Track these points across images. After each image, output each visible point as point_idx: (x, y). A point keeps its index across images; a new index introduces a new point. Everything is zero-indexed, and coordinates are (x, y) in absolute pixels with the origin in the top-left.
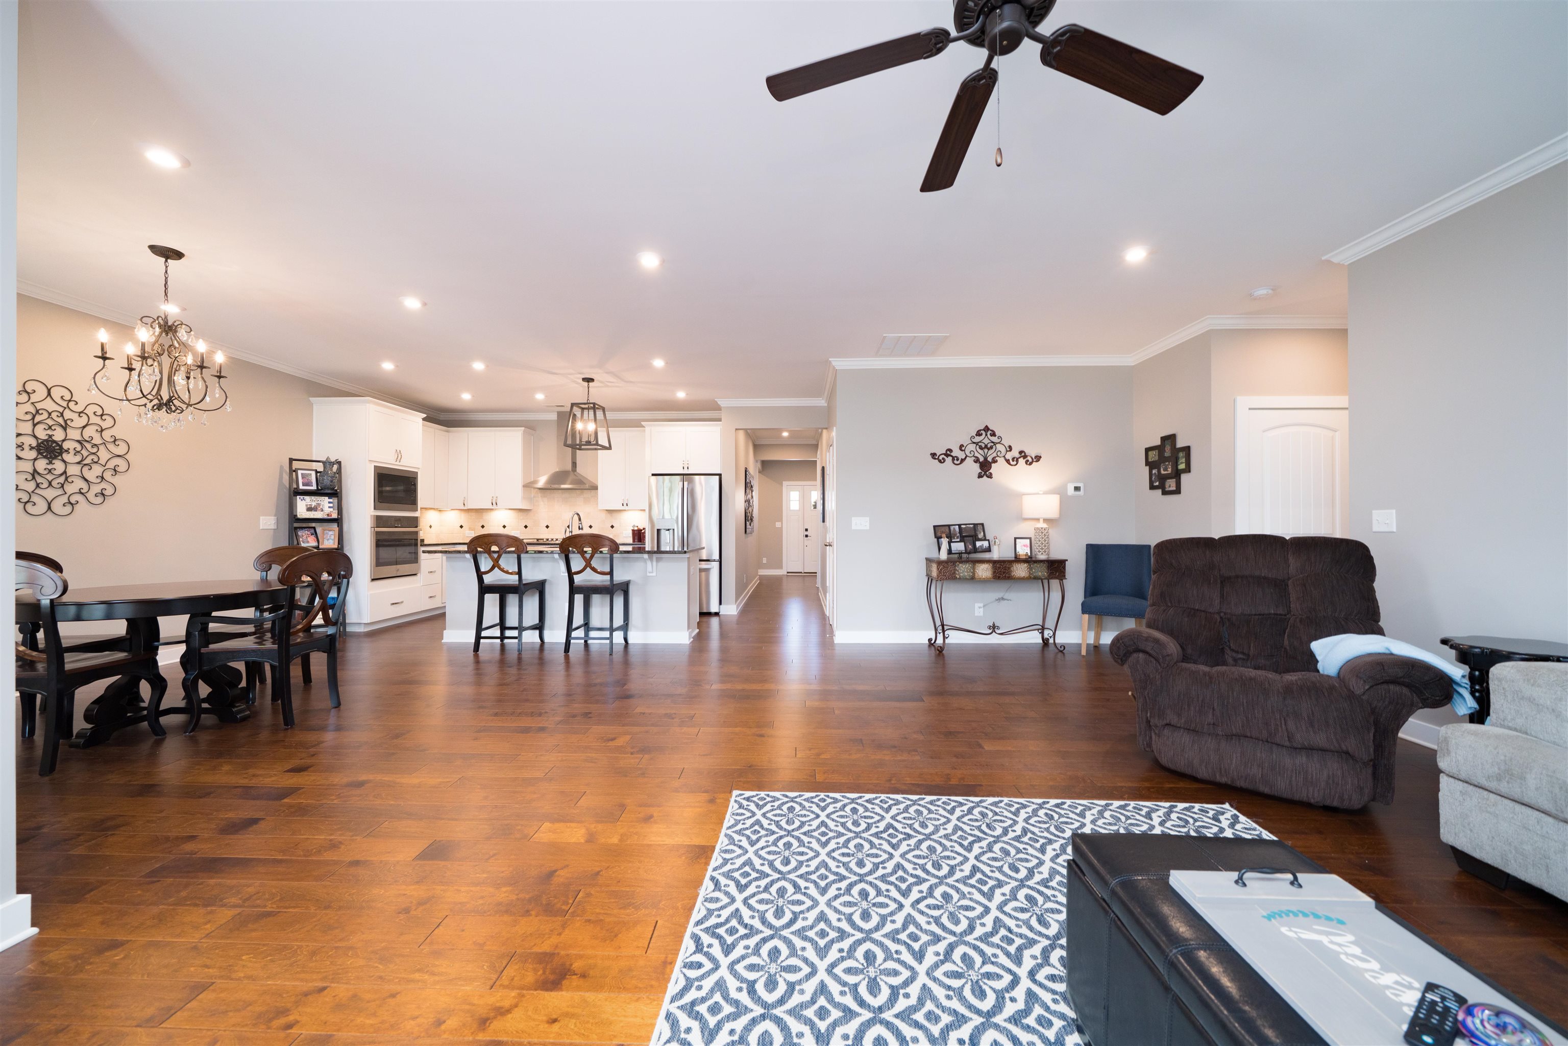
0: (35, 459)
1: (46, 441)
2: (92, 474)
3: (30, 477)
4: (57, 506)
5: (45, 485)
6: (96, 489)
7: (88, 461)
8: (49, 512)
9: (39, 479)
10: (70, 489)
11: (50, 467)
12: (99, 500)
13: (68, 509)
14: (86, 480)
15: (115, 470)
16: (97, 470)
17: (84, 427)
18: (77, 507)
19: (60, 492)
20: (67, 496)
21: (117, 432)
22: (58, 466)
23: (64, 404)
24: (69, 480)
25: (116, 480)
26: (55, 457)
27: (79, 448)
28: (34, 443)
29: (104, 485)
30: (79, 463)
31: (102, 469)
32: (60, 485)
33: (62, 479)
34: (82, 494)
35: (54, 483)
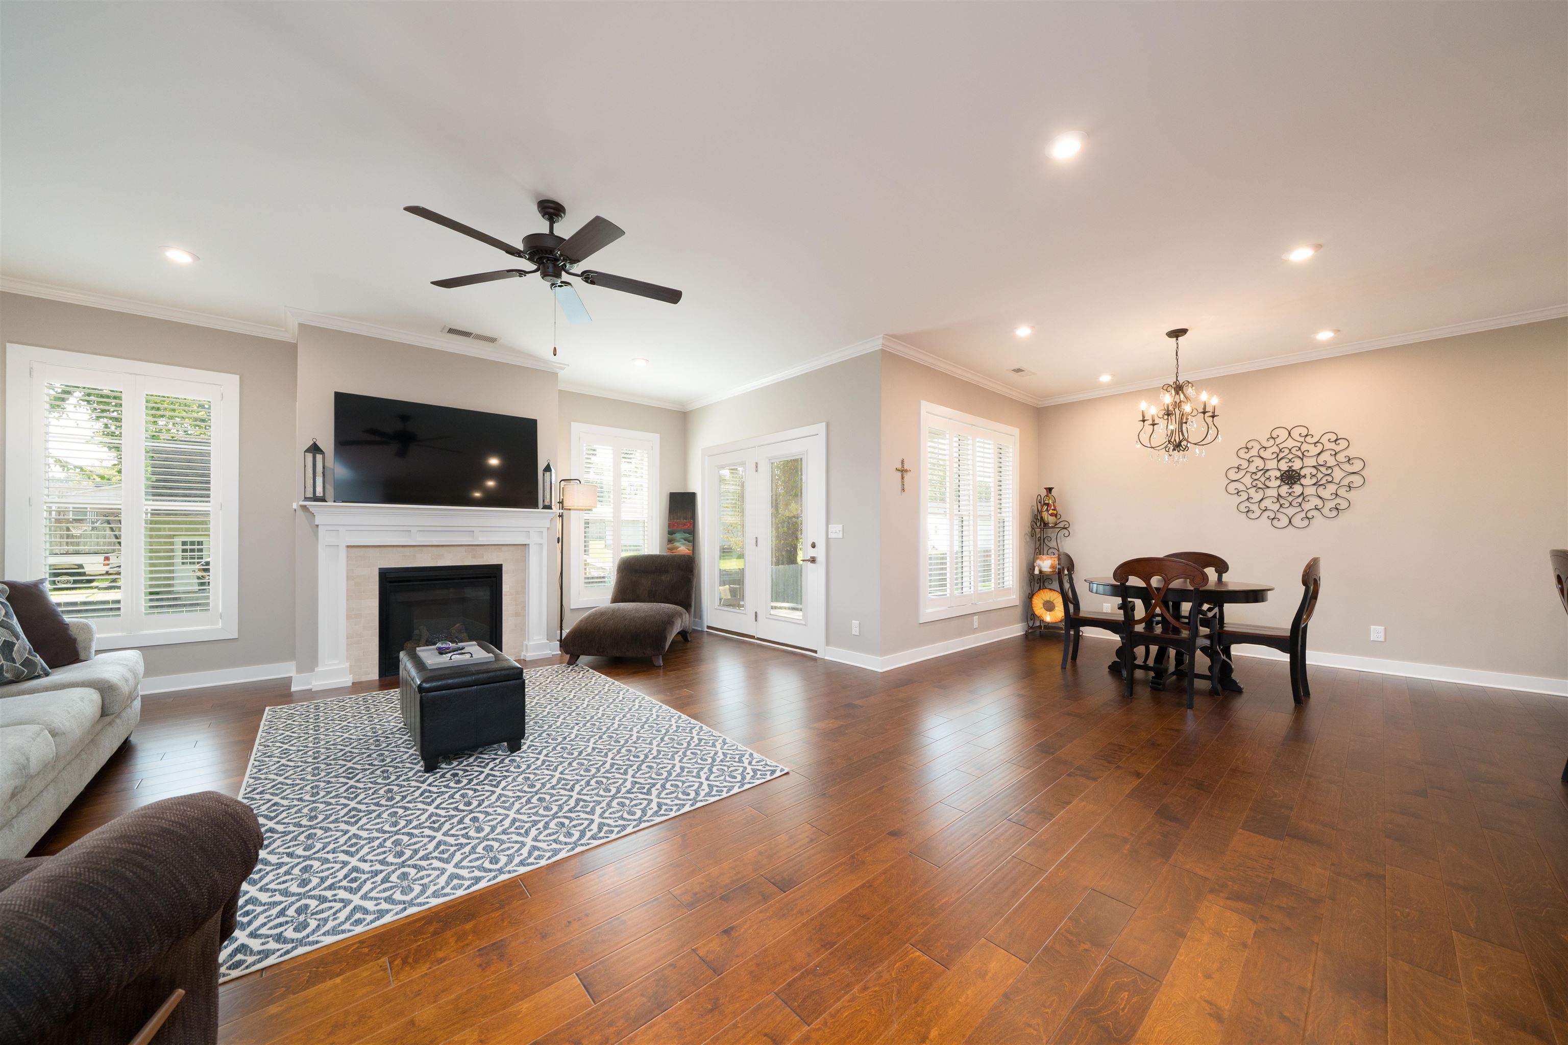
0: (1279, 486)
1: (1288, 471)
2: (1326, 493)
3: (1275, 500)
4: (1297, 521)
5: (1287, 505)
6: (1332, 504)
7: (1323, 481)
8: (1290, 526)
9: (1282, 501)
10: (1306, 506)
11: (1290, 491)
12: (1334, 513)
13: (1306, 522)
14: (1321, 498)
15: (1349, 487)
16: (1332, 488)
17: (1319, 454)
18: (1313, 521)
19: (1299, 509)
20: (1305, 512)
21: (1350, 453)
22: (1297, 489)
23: (1302, 439)
24: (1306, 500)
25: (1351, 495)
26: (1295, 483)
27: (1314, 471)
28: (1278, 474)
29: (1338, 500)
30: (1314, 484)
31: (1336, 487)
32: (1298, 504)
33: (1300, 500)
34: (1318, 509)
35: (1294, 503)
